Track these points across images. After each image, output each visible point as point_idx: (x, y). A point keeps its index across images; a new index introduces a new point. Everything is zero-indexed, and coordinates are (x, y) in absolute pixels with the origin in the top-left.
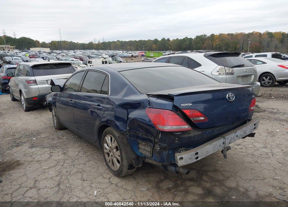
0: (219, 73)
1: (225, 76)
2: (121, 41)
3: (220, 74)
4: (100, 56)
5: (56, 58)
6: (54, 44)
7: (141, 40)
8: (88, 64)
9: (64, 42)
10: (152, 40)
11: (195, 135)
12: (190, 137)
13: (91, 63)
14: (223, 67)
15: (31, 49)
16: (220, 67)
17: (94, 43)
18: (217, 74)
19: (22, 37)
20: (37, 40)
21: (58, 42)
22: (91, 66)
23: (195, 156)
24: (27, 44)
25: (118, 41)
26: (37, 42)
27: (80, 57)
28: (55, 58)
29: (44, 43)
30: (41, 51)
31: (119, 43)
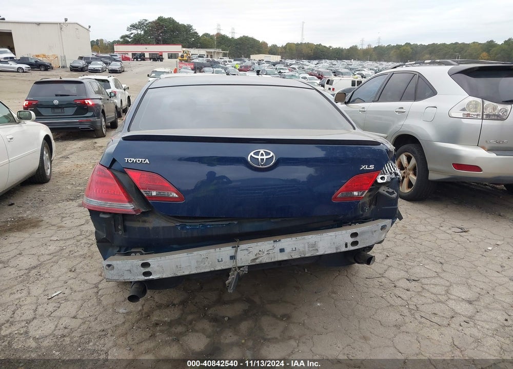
0: (466, 112)
1: (478, 122)
2: (414, 44)
3: (468, 116)
4: (357, 72)
5: (280, 72)
6: (290, 49)
7: (456, 43)
8: (326, 85)
9: (308, 45)
10: (481, 44)
11: (157, 228)
12: (146, 230)
13: (331, 84)
14: (480, 100)
15: (252, 57)
16: (472, 99)
17: (359, 47)
18: (460, 115)
19: (242, 36)
20: (264, 42)
21: (298, 44)
22: (329, 89)
23: (142, 268)
24: (248, 48)
25: (408, 44)
26: (265, 44)
27: (318, 71)
28: (276, 72)
29: (275, 46)
30: (263, 60)
31: (409, 48)
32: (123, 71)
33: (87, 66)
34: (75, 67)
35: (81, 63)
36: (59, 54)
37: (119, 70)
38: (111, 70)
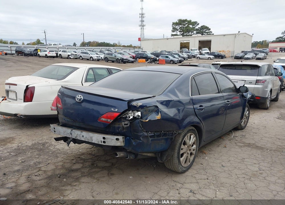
32: (266, 59)
33: (244, 56)
34: (237, 57)
35: (241, 55)
36: (231, 49)
37: (263, 58)
38: (257, 58)
